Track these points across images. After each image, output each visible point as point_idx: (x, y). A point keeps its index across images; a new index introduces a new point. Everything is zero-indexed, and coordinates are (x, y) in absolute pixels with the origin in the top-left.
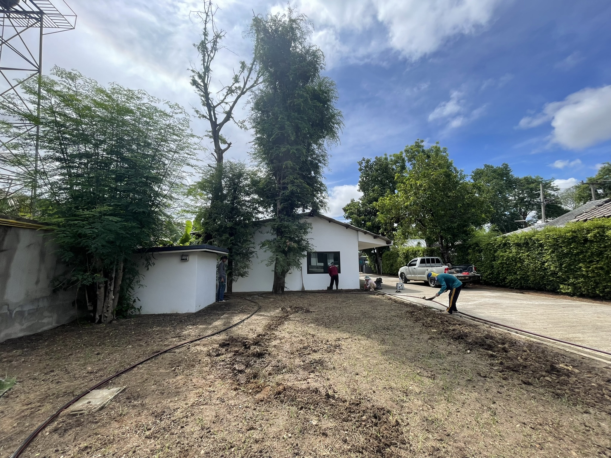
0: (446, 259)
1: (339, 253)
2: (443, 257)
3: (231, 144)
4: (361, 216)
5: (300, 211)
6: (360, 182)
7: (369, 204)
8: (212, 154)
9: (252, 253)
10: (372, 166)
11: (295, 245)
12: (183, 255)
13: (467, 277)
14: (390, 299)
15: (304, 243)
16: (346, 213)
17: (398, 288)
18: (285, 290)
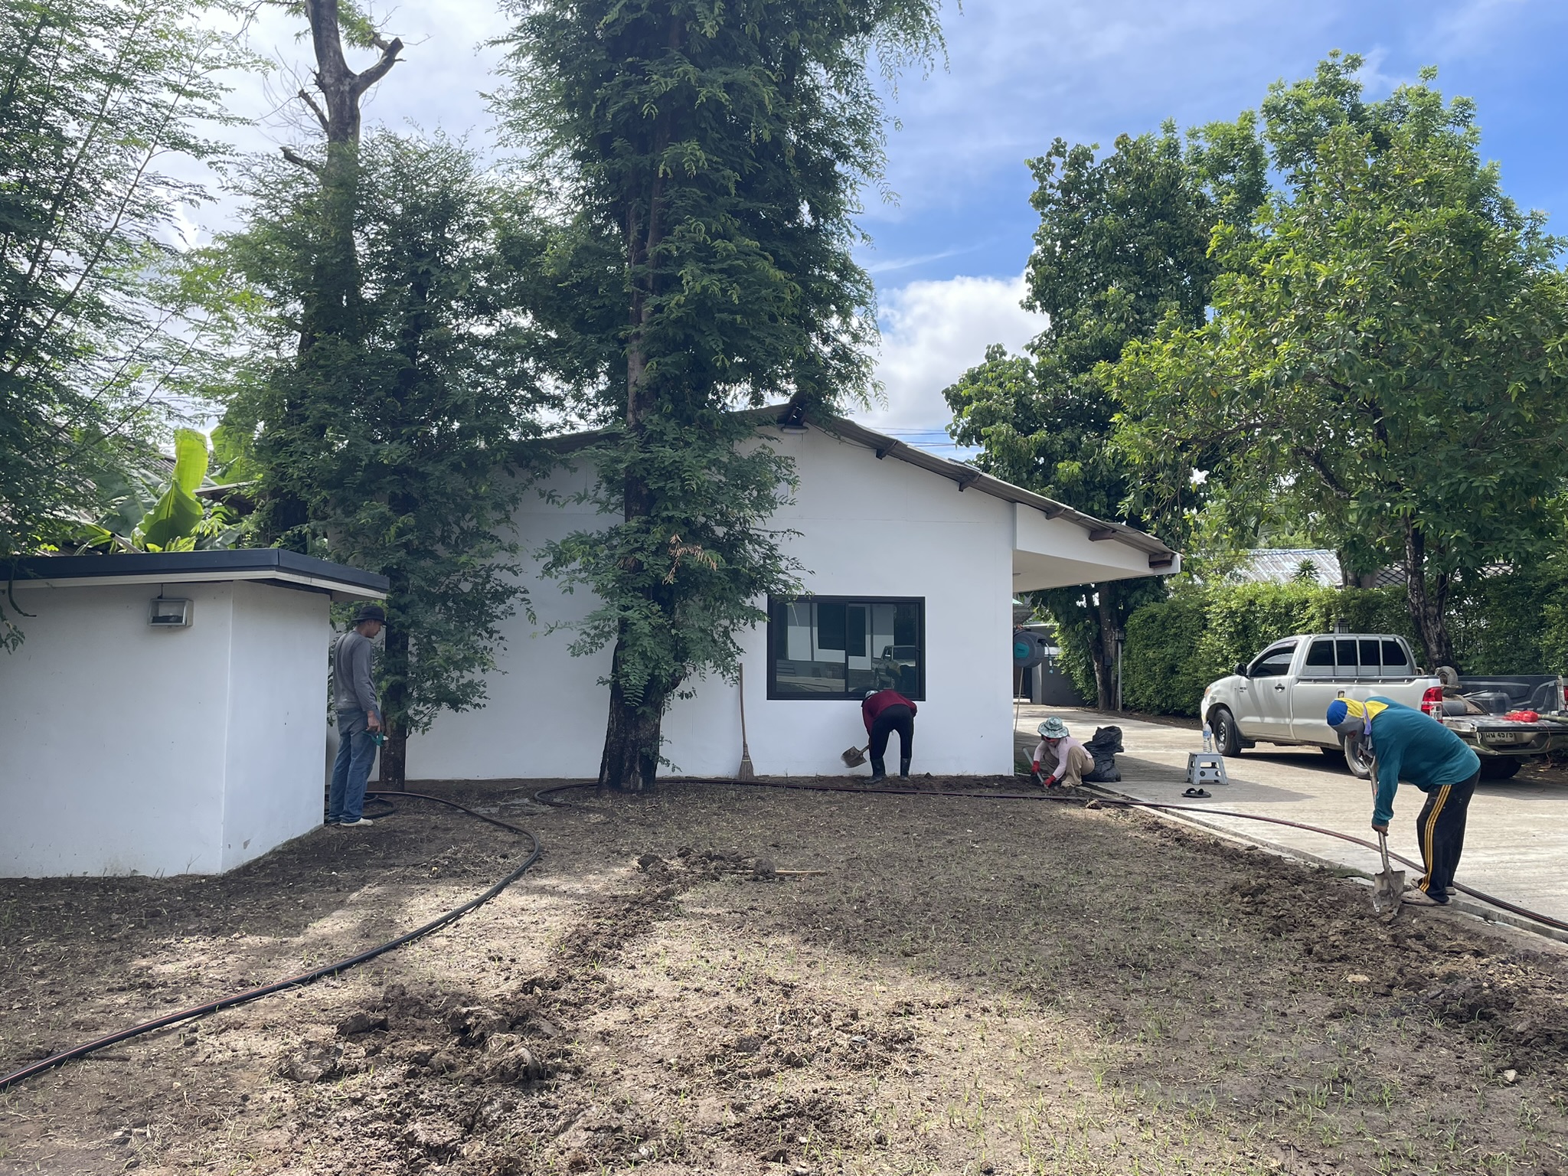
0: (1434, 647)
1: (918, 604)
2: (1418, 636)
3: (397, 45)
4: (1032, 431)
5: (738, 398)
6: (1035, 263)
7: (1075, 373)
8: (303, 95)
9: (502, 595)
10: (1101, 181)
11: (713, 561)
12: (160, 596)
13: (1528, 735)
14: (1158, 826)
15: (755, 554)
16: (960, 414)
17: (1197, 778)
18: (662, 771)
